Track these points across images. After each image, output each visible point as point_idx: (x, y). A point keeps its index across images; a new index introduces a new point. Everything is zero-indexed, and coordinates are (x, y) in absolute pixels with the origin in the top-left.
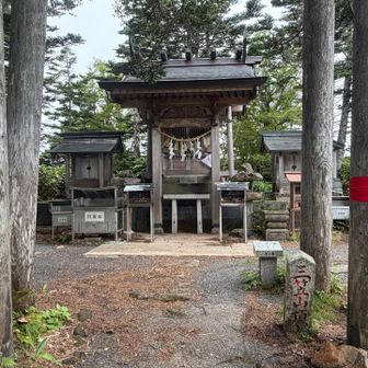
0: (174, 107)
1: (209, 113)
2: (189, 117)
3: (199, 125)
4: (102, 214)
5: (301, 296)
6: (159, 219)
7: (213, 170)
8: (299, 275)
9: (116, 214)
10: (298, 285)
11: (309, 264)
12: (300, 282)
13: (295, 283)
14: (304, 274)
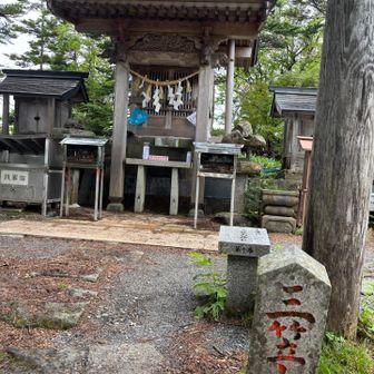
0: (150, 35)
1: (198, 46)
2: (170, 50)
3: (182, 63)
4: (26, 174)
5: (285, 363)
6: (118, 190)
7: (198, 128)
8: (284, 308)
9: (47, 176)
10: (279, 334)
11: (314, 284)
12: (285, 328)
13: (271, 329)
14: (297, 308)
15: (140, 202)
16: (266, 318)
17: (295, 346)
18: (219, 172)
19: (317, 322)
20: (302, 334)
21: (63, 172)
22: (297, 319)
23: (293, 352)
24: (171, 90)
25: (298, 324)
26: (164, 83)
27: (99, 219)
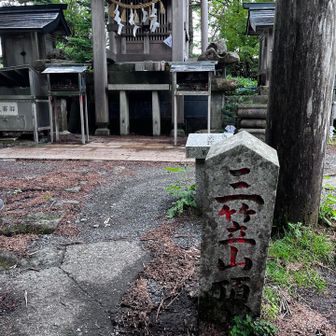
4: (15, 105)
5: (236, 245)
6: (104, 116)
7: (174, 49)
8: (232, 192)
9: (34, 106)
10: (229, 217)
11: (261, 165)
12: (234, 211)
13: (221, 213)
14: (245, 191)
15: (125, 126)
16: (216, 202)
17: (245, 228)
18: (195, 90)
19: (266, 203)
20: (251, 216)
21: (49, 101)
22: (246, 201)
23: (243, 234)
24: (145, 13)
25: (247, 207)
26: (138, 7)
27: (87, 142)
